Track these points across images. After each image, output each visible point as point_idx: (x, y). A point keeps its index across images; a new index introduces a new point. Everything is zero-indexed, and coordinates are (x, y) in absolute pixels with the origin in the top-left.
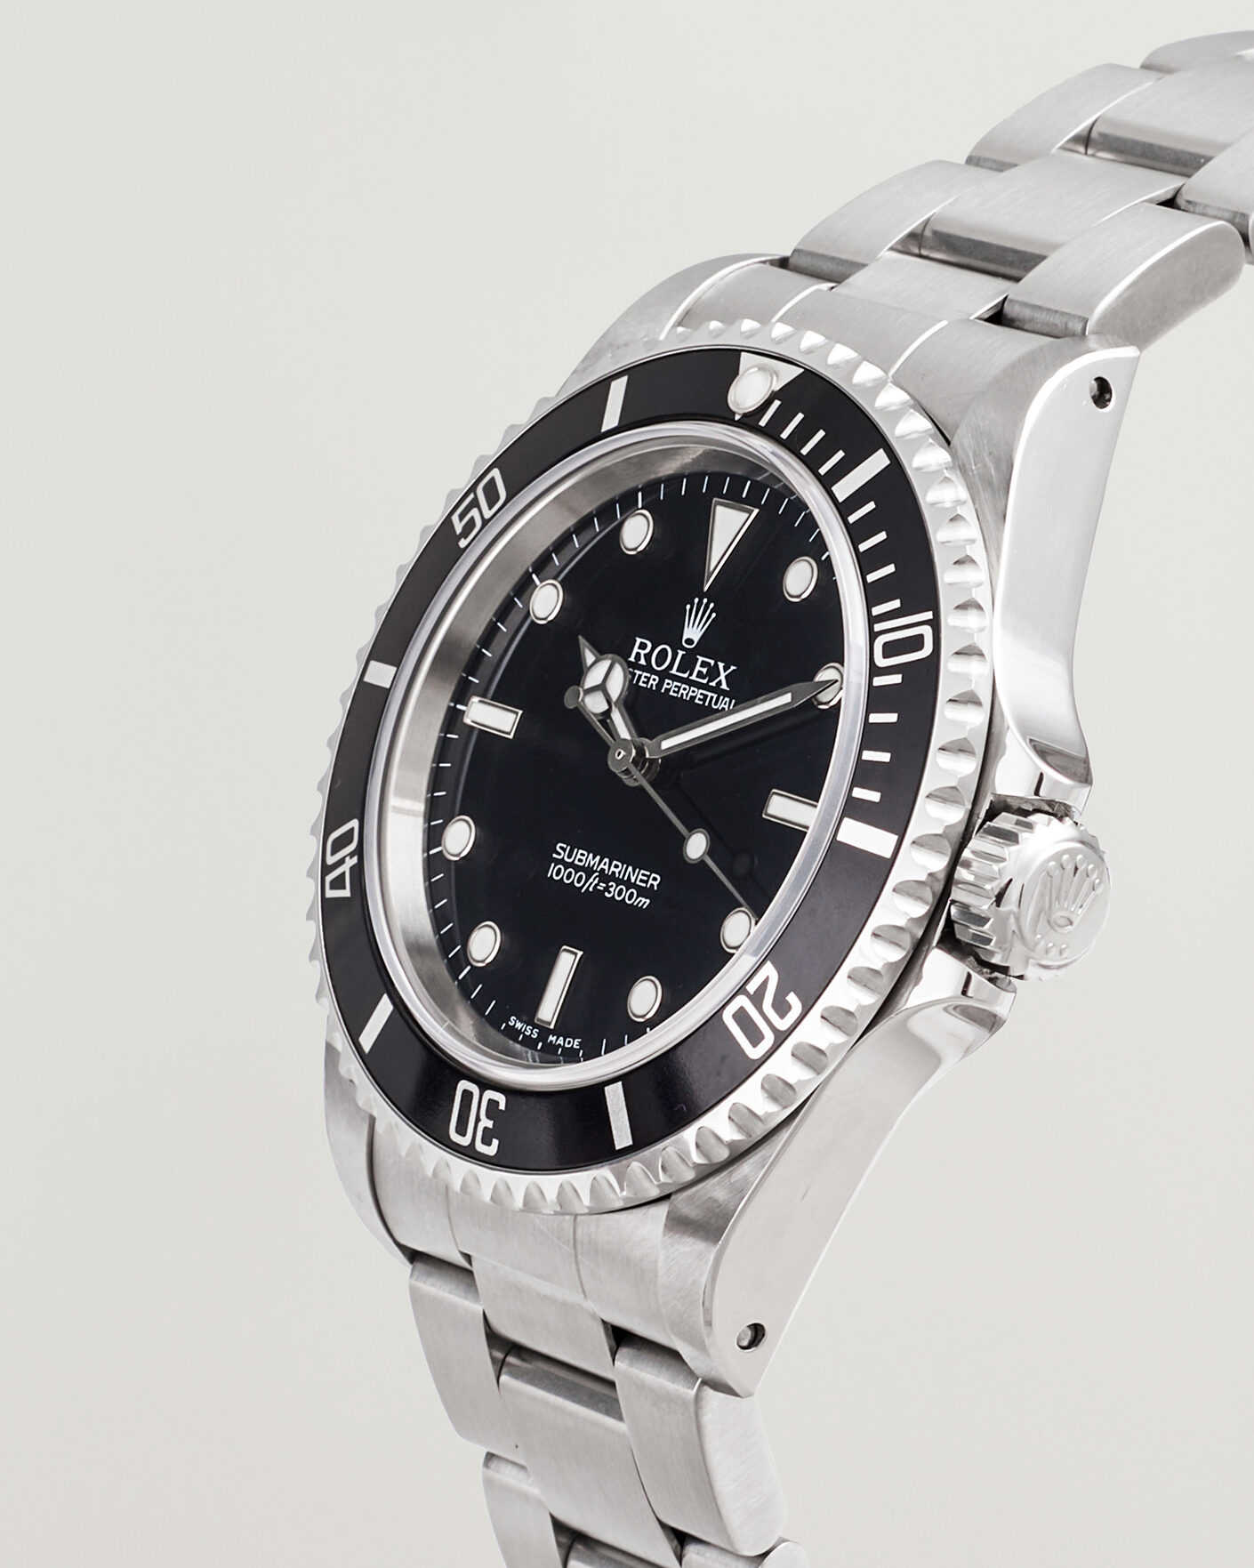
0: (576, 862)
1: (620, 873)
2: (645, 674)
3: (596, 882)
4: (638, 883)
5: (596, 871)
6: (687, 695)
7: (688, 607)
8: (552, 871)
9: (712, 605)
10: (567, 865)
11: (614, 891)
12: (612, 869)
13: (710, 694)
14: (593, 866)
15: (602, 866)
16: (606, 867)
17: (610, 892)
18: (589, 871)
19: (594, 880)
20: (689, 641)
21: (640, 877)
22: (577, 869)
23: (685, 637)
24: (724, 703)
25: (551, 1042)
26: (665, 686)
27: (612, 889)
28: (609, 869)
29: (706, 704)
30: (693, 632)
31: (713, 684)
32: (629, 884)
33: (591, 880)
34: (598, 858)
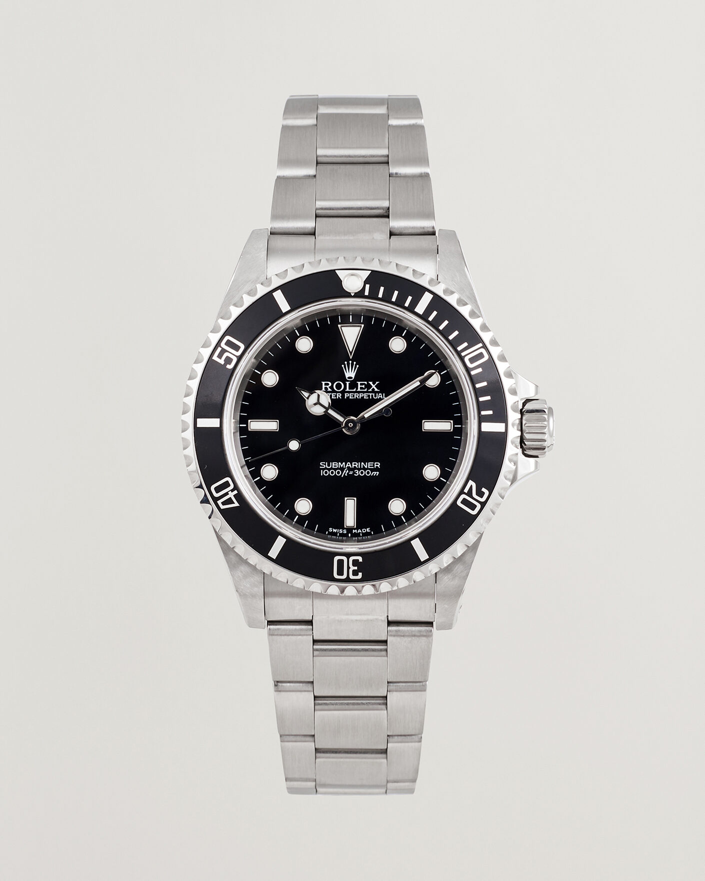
0: (333, 467)
1: (358, 466)
2: (333, 394)
3: (347, 471)
4: (369, 467)
5: (345, 468)
6: (359, 397)
7: (343, 366)
8: (322, 473)
9: (355, 363)
10: (329, 470)
11: (358, 473)
12: (353, 465)
13: (371, 394)
14: (343, 466)
15: (347, 465)
16: (350, 465)
17: (357, 474)
18: (342, 469)
19: (346, 471)
20: (350, 378)
21: (369, 465)
22: (335, 470)
23: (347, 377)
24: (380, 396)
25: (355, 532)
26: (346, 396)
27: (357, 473)
28: (352, 466)
29: (371, 398)
30: (350, 374)
31: (370, 390)
32: (365, 469)
33: (345, 472)
34: (344, 463)
